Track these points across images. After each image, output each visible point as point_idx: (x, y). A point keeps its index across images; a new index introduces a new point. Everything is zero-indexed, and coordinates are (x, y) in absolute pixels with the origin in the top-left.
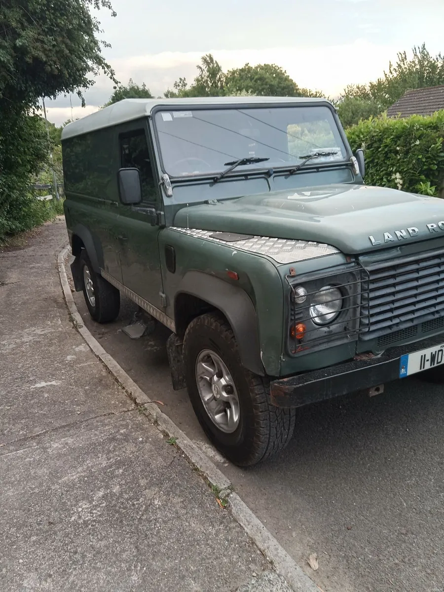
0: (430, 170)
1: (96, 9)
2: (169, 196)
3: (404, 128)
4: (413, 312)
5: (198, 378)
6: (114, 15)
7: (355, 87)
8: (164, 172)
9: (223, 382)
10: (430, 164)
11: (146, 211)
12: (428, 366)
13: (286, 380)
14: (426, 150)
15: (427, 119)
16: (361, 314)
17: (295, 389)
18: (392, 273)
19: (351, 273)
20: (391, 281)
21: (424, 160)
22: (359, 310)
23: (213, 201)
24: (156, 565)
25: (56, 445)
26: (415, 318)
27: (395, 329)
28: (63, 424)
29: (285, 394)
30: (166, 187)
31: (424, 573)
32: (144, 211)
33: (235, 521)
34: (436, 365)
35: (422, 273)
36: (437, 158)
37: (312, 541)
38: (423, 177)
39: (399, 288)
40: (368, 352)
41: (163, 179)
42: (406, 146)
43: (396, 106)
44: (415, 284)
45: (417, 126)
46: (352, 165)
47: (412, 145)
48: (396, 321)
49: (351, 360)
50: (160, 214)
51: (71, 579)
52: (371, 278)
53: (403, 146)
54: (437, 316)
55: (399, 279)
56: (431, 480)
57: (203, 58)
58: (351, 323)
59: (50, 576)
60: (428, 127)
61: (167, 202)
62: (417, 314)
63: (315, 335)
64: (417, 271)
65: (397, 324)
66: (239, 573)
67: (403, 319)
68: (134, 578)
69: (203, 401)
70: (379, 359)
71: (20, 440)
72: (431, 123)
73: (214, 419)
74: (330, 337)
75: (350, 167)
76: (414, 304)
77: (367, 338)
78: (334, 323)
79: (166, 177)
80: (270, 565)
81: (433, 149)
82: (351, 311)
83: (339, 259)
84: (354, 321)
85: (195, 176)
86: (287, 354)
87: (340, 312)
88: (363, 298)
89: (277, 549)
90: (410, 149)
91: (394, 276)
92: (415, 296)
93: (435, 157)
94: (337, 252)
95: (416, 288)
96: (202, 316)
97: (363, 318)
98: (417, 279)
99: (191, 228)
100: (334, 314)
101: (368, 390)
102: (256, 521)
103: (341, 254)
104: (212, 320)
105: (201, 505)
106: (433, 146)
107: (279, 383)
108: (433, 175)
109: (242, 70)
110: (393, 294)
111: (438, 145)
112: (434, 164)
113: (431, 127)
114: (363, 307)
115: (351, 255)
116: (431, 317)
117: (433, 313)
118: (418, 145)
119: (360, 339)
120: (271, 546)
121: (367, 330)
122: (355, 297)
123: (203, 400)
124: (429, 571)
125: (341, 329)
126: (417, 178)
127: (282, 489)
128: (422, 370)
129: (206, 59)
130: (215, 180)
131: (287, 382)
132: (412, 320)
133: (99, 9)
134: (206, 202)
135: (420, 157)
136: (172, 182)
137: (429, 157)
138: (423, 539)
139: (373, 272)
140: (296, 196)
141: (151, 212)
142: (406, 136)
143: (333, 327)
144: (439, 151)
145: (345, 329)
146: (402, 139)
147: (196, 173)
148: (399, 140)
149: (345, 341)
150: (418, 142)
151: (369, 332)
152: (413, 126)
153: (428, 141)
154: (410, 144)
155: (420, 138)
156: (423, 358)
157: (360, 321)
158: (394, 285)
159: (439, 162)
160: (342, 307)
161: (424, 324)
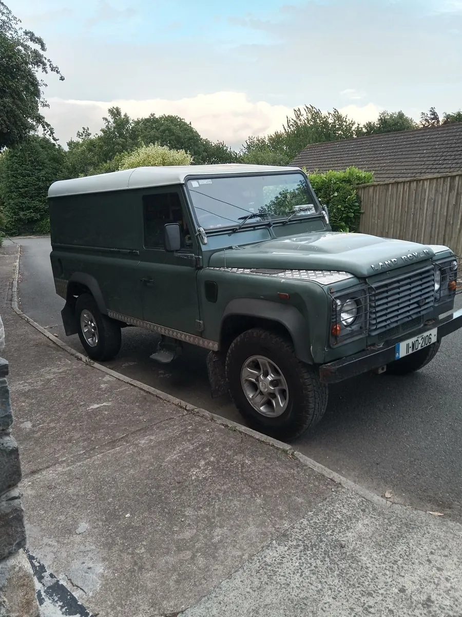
0: (348, 217)
1: (44, 73)
2: (205, 244)
3: (323, 182)
4: (397, 316)
5: (243, 381)
6: (62, 79)
7: (255, 139)
8: (200, 227)
9: (269, 378)
10: (348, 212)
11: (187, 256)
12: (411, 352)
13: (329, 364)
14: (343, 201)
15: (340, 174)
16: (370, 317)
17: (338, 368)
18: (386, 289)
19: (363, 290)
20: (385, 295)
21: (343, 209)
22: (368, 314)
23: (236, 247)
24: (268, 492)
25: (143, 442)
26: (399, 320)
27: (388, 328)
28: (138, 429)
29: (332, 372)
30: (203, 238)
31: (433, 478)
32: (185, 256)
33: (306, 466)
34: (415, 351)
35: (402, 289)
36: (353, 207)
37: (357, 474)
38: (343, 224)
39: (390, 299)
40: (373, 345)
41: (199, 231)
42: (327, 197)
43: (299, 159)
44: (398, 296)
45: (334, 180)
46: (324, 217)
47: (332, 196)
48: (388, 322)
49: (363, 350)
50: (199, 258)
51: (217, 507)
52: (377, 292)
53: (324, 198)
54: (410, 318)
55: (390, 293)
56: (420, 431)
57: (109, 110)
58: (364, 324)
59: (201, 508)
60: (343, 181)
61: (204, 248)
62: (400, 317)
63: (344, 333)
64: (398, 287)
65: (388, 324)
66: (323, 491)
67: (393, 320)
68: (259, 501)
69: (248, 399)
70: (381, 348)
71: (109, 442)
72: (344, 177)
73: (260, 411)
74: (352, 334)
75: (322, 219)
76: (397, 310)
77: (374, 334)
78: (354, 323)
79: (202, 229)
80: (339, 485)
81: (349, 200)
82: (363, 315)
83: (355, 281)
84: (366, 322)
85: (220, 228)
86: (329, 347)
87: (356, 317)
88: (371, 306)
89: (340, 477)
90: (330, 200)
91: (387, 292)
92: (398, 304)
93: (351, 207)
94: (352, 276)
95: (398, 299)
96: (250, 331)
97: (371, 320)
98: (399, 293)
99: (227, 268)
100: (352, 318)
101: (377, 369)
102: (318, 464)
103: (355, 278)
104: (261, 332)
105: (278, 459)
106: (349, 197)
107: (325, 366)
108: (351, 221)
109: (147, 120)
110: (386, 303)
111: (353, 196)
112: (351, 212)
113: (345, 181)
114: (371, 313)
115: (361, 278)
116: (407, 320)
117: (408, 317)
118: (336, 196)
119: (369, 335)
120: (335, 476)
121: (375, 327)
122: (366, 306)
123: (248, 397)
124: (436, 476)
125: (359, 328)
126: (338, 225)
127: (322, 450)
128: (408, 354)
129: (113, 111)
130: (233, 231)
131: (331, 365)
132: (396, 321)
133: (47, 73)
134: (231, 248)
135: (339, 206)
136: (206, 233)
137: (346, 207)
138: (426, 461)
139: (378, 288)
140: (287, 241)
141: (192, 257)
142: (326, 188)
143: (354, 327)
144: (354, 201)
145: (361, 328)
146: (322, 191)
147: (219, 226)
148: (320, 192)
149: (361, 336)
150: (336, 194)
151: (376, 329)
152: (331, 180)
153: (344, 193)
154: (330, 196)
155: (337, 190)
156: (408, 345)
157: (369, 322)
158: (387, 297)
159: (355, 210)
160: (358, 313)
161: (403, 324)
